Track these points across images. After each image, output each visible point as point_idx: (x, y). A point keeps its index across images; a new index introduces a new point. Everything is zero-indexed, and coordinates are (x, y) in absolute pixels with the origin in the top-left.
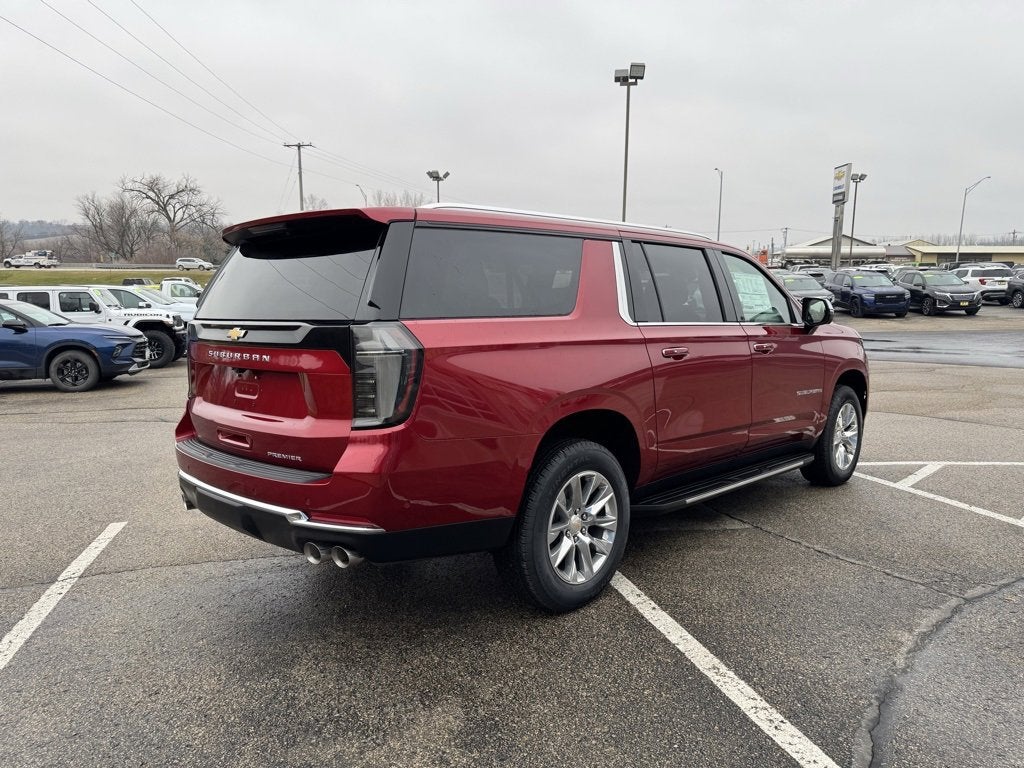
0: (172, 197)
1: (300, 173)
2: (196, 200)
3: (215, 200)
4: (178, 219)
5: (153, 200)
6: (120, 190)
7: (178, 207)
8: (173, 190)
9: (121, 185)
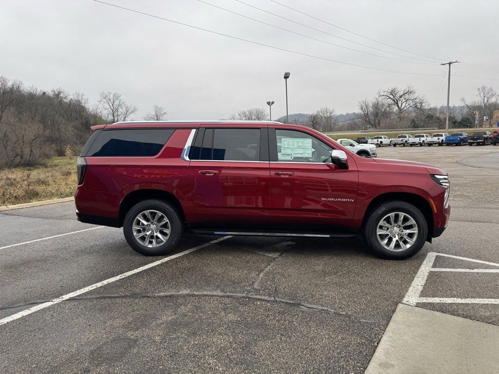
0: (401, 97)
1: (449, 78)
2: (412, 96)
3: (422, 96)
4: (402, 108)
5: (391, 99)
6: (377, 96)
7: (404, 101)
8: (402, 93)
9: (378, 94)
